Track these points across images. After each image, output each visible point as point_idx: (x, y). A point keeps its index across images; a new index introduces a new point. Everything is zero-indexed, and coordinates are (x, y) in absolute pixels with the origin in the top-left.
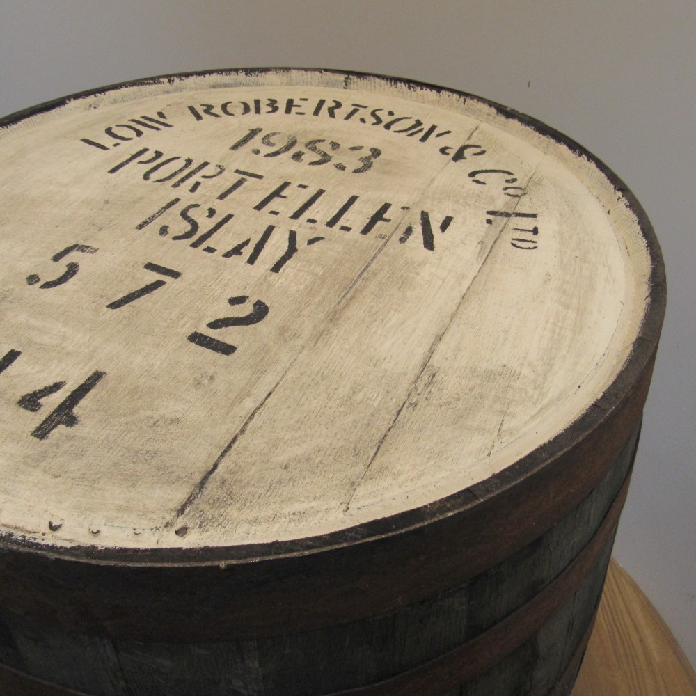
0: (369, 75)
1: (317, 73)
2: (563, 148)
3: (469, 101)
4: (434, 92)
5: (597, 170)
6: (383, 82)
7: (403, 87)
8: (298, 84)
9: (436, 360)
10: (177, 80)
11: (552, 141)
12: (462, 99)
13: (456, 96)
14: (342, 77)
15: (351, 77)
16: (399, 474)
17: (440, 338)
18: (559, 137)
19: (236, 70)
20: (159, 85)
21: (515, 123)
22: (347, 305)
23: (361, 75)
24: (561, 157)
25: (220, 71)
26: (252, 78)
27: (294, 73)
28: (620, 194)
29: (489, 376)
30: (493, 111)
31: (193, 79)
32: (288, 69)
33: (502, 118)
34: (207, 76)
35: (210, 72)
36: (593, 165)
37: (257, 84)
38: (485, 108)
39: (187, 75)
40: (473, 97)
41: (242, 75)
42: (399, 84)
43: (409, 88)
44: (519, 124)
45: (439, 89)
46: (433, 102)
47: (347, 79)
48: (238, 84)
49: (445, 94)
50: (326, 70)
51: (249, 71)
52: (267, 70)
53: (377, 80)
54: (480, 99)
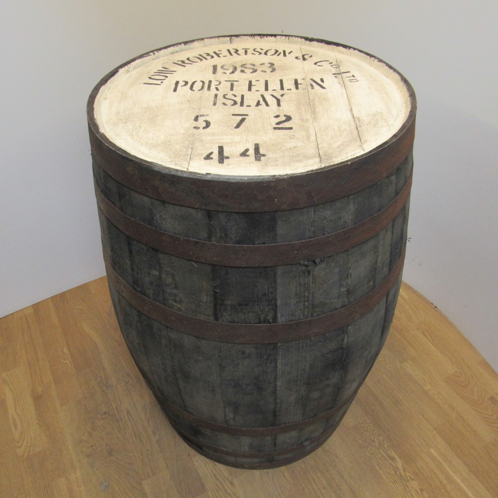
0: (240, 35)
1: (216, 39)
2: (341, 48)
3: (290, 38)
4: (273, 37)
5: (359, 53)
6: (248, 37)
7: (258, 38)
8: (208, 45)
9: (355, 115)
10: (156, 53)
11: (335, 46)
12: (287, 38)
13: (284, 37)
14: (228, 39)
15: (232, 38)
16: (371, 140)
17: (351, 110)
18: (337, 45)
19: (180, 44)
20: (150, 57)
21: (315, 43)
22: (314, 109)
23: (237, 36)
24: (341, 52)
25: (173, 45)
26: (187, 46)
27: (206, 40)
28: (373, 58)
29: (374, 115)
30: (303, 40)
31: (163, 51)
32: (203, 39)
33: (308, 42)
34: (168, 48)
35: (169, 46)
36: (357, 51)
37: (190, 49)
38: (299, 39)
39: (160, 49)
40: (292, 36)
41: (183, 45)
42: (256, 37)
43: (261, 37)
44: (317, 43)
45: (275, 36)
46: (273, 42)
47: (231, 39)
48: (182, 50)
49: (278, 37)
50: (220, 37)
51: (185, 43)
52: (193, 41)
53: (245, 37)
54: (295, 36)
